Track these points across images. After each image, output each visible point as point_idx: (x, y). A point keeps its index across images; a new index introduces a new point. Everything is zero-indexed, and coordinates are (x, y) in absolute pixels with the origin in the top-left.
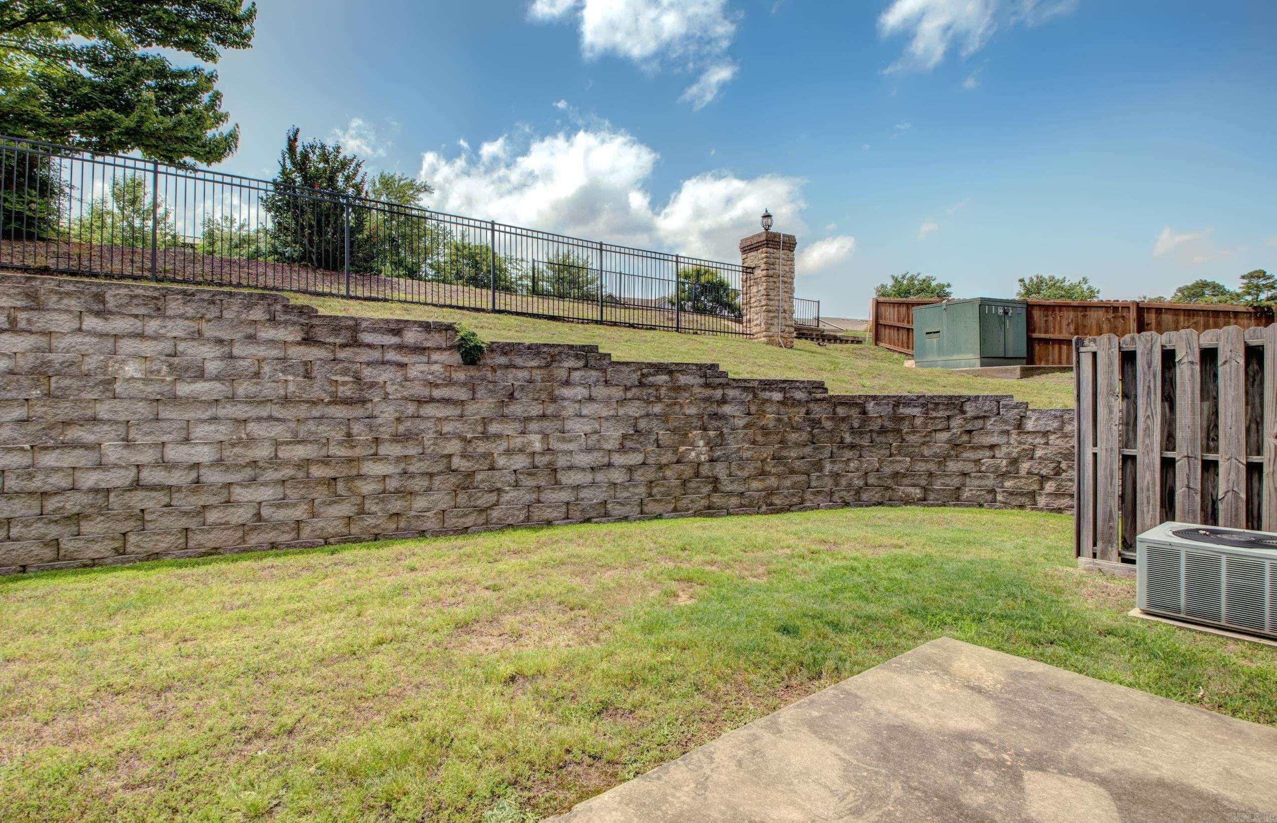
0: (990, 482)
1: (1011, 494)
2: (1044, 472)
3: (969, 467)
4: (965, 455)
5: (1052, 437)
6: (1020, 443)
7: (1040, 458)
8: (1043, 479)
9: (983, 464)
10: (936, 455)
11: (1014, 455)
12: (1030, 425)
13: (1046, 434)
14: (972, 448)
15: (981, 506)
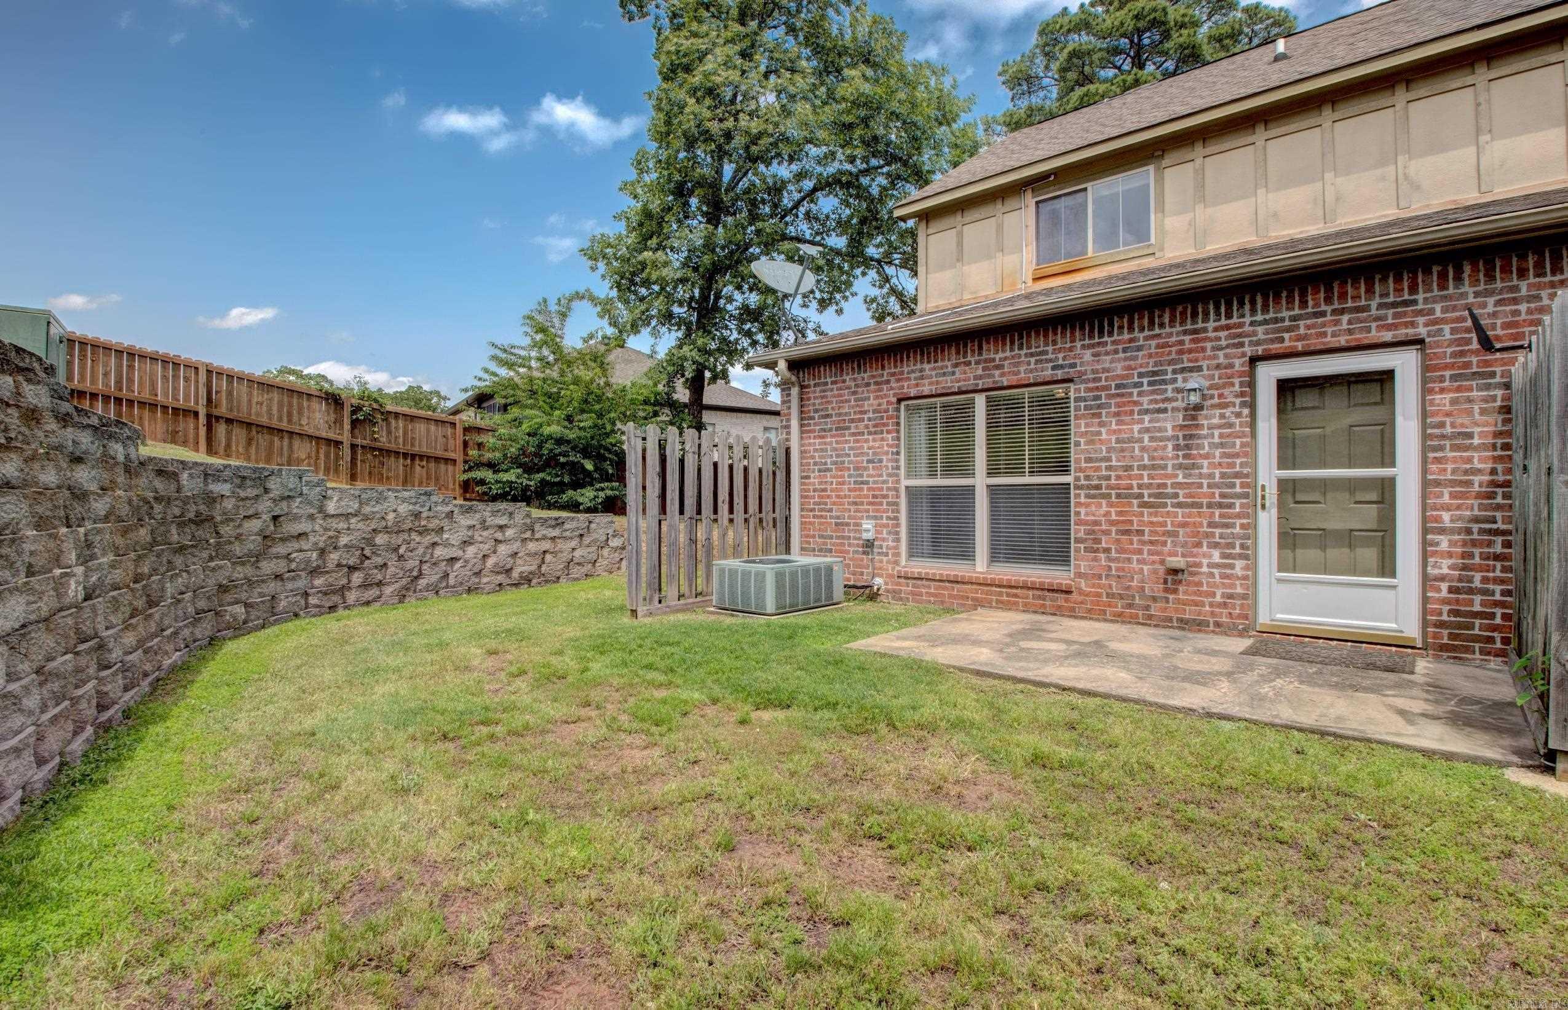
0: (301, 584)
1: (325, 594)
2: (351, 563)
3: (281, 566)
4: (274, 550)
5: (353, 520)
6: (326, 529)
7: (346, 546)
8: (352, 569)
9: (293, 560)
10: (249, 554)
11: (321, 545)
12: (331, 507)
13: (347, 516)
14: (281, 539)
15: (296, 615)
